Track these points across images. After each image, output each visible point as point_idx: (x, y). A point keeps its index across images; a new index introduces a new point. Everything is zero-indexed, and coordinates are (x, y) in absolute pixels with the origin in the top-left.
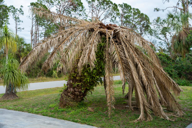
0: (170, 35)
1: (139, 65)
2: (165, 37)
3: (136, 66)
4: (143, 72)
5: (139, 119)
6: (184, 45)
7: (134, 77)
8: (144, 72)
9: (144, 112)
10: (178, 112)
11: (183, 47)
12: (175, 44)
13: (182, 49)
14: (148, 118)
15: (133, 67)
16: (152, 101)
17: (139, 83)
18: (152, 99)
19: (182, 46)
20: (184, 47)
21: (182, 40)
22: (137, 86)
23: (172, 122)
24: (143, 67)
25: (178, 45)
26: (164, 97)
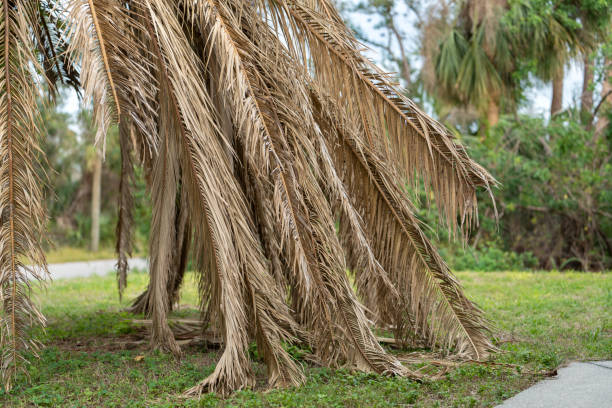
0: (413, 16)
1: (218, 30)
2: (389, 23)
3: (197, 38)
4: (241, 76)
5: (212, 379)
6: (492, 53)
7: (183, 103)
8: (251, 76)
9: (251, 335)
10: (462, 346)
11: (487, 67)
12: (441, 47)
13: (482, 75)
14: (273, 378)
15: (175, 40)
16: (302, 260)
17: (214, 146)
18: (298, 245)
19: (479, 64)
20: (493, 63)
21: (478, 26)
22: (204, 166)
23: (428, 384)
24: (240, 44)
25: (461, 53)
26: (375, 246)
